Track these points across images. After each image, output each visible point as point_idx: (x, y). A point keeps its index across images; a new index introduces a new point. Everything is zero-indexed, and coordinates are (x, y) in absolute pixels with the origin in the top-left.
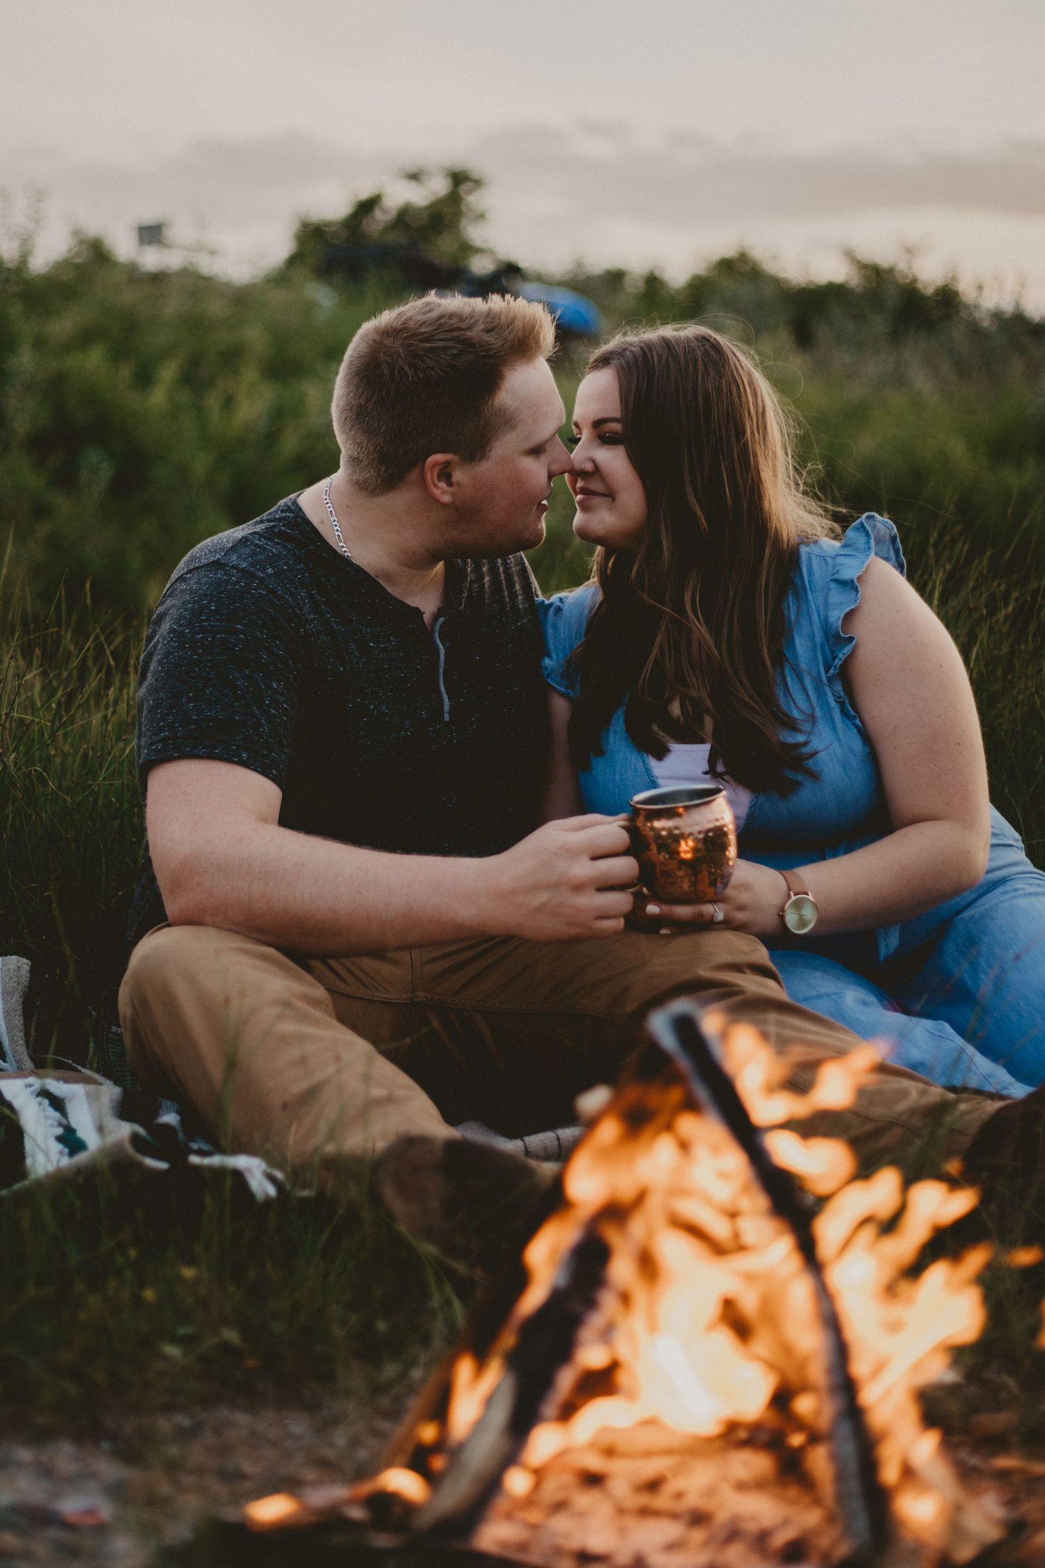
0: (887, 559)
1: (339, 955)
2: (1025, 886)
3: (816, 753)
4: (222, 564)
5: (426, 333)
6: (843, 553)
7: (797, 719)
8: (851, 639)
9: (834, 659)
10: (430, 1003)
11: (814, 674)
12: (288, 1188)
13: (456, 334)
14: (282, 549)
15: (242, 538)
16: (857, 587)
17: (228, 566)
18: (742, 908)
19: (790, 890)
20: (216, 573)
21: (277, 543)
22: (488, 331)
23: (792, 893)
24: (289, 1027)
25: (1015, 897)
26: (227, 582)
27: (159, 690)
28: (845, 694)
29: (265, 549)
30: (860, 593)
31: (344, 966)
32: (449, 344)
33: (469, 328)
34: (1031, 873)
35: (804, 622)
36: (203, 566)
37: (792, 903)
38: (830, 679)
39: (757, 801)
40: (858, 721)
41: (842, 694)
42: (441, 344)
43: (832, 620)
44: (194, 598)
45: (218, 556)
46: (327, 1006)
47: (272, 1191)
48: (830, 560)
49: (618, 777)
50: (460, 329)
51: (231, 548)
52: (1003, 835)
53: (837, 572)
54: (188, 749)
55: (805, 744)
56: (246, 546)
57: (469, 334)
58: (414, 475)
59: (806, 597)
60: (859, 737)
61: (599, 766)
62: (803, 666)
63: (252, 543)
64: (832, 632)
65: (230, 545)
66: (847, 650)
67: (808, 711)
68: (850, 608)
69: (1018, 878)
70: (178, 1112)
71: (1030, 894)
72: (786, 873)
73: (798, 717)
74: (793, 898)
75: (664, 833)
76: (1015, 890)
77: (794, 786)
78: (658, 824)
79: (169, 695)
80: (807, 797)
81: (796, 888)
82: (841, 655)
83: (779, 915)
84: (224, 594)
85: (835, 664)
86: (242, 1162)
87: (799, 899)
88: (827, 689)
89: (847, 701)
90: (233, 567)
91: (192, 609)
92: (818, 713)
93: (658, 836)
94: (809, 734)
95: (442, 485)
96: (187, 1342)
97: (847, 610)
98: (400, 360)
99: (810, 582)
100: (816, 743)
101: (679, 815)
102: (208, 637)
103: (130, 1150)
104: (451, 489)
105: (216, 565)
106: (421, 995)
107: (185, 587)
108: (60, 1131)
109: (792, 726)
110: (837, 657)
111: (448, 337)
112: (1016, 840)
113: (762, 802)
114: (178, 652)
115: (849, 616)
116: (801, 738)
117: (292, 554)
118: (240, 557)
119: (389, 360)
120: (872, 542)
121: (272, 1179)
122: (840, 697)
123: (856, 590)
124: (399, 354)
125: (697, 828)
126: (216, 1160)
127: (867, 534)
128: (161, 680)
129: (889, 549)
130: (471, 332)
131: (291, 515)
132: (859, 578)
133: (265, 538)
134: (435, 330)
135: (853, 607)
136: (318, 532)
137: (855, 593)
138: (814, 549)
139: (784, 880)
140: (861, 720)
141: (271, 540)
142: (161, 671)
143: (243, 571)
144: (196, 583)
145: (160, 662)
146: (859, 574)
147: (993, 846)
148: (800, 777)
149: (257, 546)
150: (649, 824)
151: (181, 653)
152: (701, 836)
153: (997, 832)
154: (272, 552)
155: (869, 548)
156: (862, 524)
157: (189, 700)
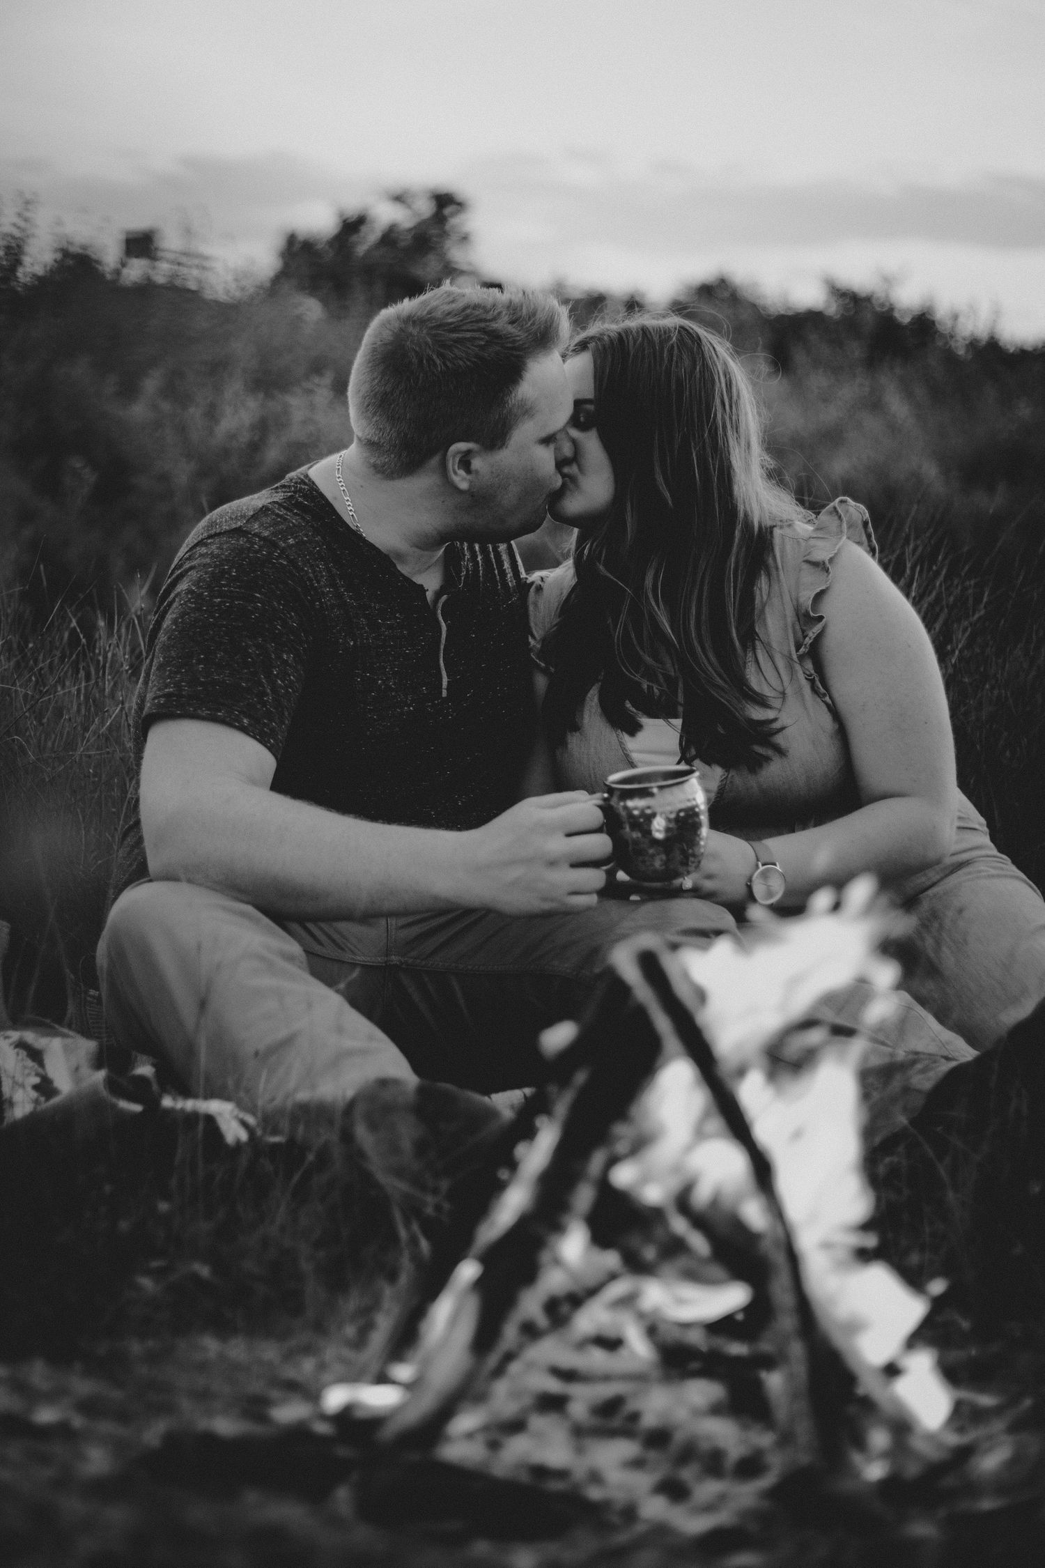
0: (859, 543)
1: (317, 918)
2: (986, 868)
3: (783, 729)
4: (245, 531)
5: (451, 323)
6: (815, 536)
7: (766, 696)
8: (821, 618)
9: (805, 637)
10: (404, 966)
11: (786, 653)
12: (259, 1132)
13: (482, 325)
14: (300, 520)
15: (263, 507)
16: (828, 569)
17: (251, 534)
18: (709, 877)
19: (758, 860)
20: (238, 540)
21: (296, 514)
22: (512, 322)
23: (760, 864)
24: (267, 981)
25: (978, 878)
26: (249, 549)
27: (171, 648)
28: (815, 672)
29: (285, 519)
30: (831, 575)
31: (321, 929)
32: (477, 335)
33: (494, 319)
34: (994, 857)
35: (776, 601)
36: (225, 532)
37: (759, 873)
38: (801, 658)
39: (728, 775)
40: (827, 699)
41: (813, 672)
42: (468, 335)
43: (801, 600)
44: (216, 562)
45: (239, 524)
46: (302, 962)
47: (244, 1136)
48: (803, 544)
49: (592, 750)
50: (486, 320)
51: (252, 516)
52: (968, 818)
53: (809, 554)
54: (191, 709)
55: (775, 720)
56: (267, 515)
57: (494, 325)
58: (435, 461)
59: (778, 576)
60: (829, 714)
61: (574, 741)
62: (774, 645)
63: (273, 513)
64: (803, 611)
65: (252, 513)
66: (817, 629)
67: (780, 688)
68: (821, 589)
69: (982, 861)
70: (154, 1065)
71: (993, 876)
72: (756, 844)
73: (768, 694)
74: (761, 868)
75: (636, 813)
76: (980, 872)
77: (764, 760)
78: (630, 803)
79: (180, 655)
80: (775, 773)
81: (765, 858)
82: (811, 634)
83: (747, 885)
84: (246, 561)
85: (805, 643)
86: (215, 1107)
87: (767, 869)
88: (798, 667)
89: (817, 679)
90: (256, 535)
91: (213, 573)
92: (789, 691)
93: (630, 815)
94: (780, 710)
95: (462, 472)
96: (158, 1274)
97: (818, 590)
98: (428, 350)
99: (782, 562)
100: (784, 719)
101: (651, 795)
102: (225, 602)
103: (105, 1093)
104: (469, 477)
105: (238, 532)
106: (395, 959)
107: (205, 551)
108: (37, 1080)
109: (762, 702)
110: (807, 636)
111: (475, 328)
112: (980, 824)
113: (733, 776)
114: (195, 614)
115: (819, 596)
116: (770, 714)
117: (311, 526)
118: (261, 525)
119: (417, 349)
120: (845, 526)
121: (244, 1124)
122: (811, 675)
123: (827, 571)
124: (426, 343)
125: (669, 808)
126: (189, 1105)
127: (840, 517)
128: (174, 639)
129: (861, 534)
130: (496, 323)
131: (306, 487)
132: (831, 560)
133: (285, 508)
134: (461, 321)
135: (823, 588)
136: (333, 506)
137: (826, 574)
138: (787, 531)
139: (752, 850)
140: (831, 698)
141: (291, 511)
142: (175, 630)
143: (264, 539)
144: (218, 548)
145: (175, 621)
146: (831, 556)
147: (959, 828)
148: (770, 753)
149: (278, 515)
150: (622, 804)
151: (197, 615)
152: (673, 816)
153: (963, 815)
154: (293, 523)
155: (842, 532)
156: (835, 508)
157: (199, 662)
